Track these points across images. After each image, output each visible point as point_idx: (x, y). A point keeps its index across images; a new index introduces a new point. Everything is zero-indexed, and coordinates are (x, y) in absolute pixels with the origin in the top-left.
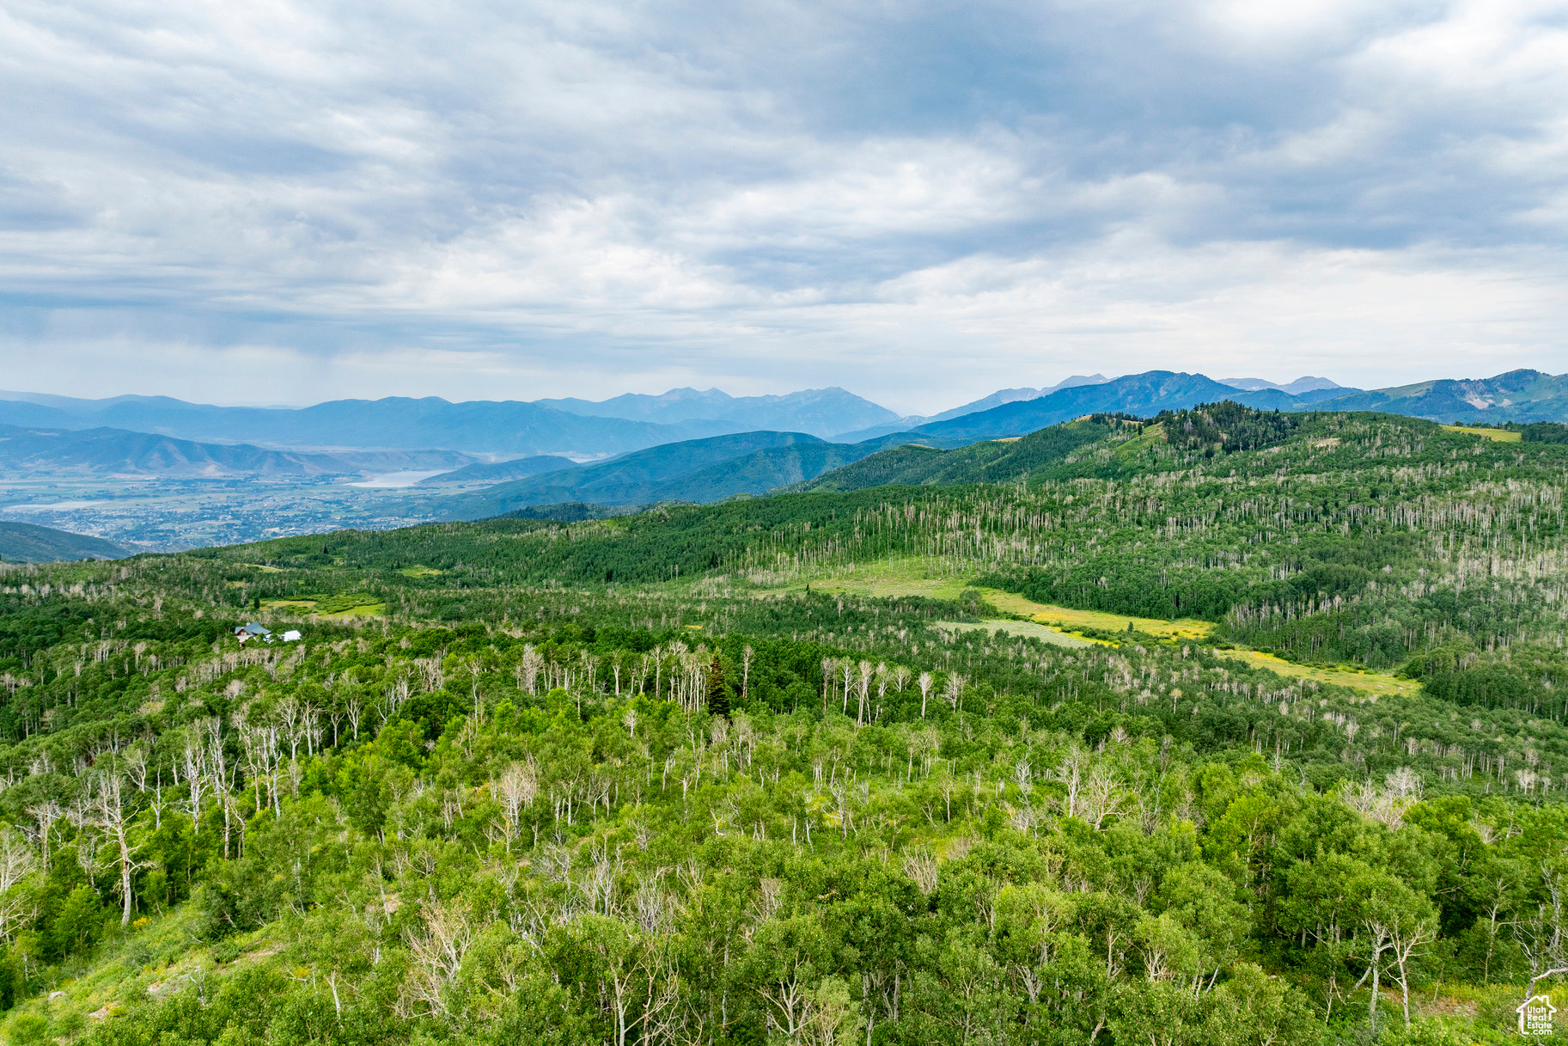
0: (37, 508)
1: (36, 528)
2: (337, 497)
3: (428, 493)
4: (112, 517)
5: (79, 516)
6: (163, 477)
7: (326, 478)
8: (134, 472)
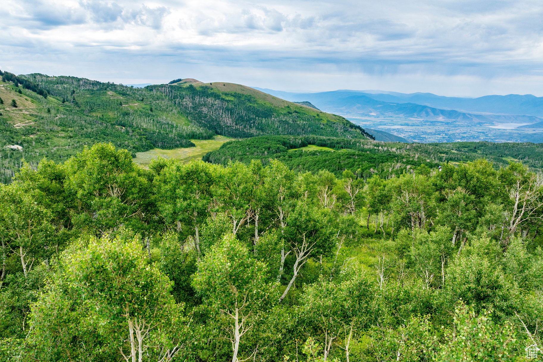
0: (387, 127)
1: (386, 133)
2: (483, 131)
3: (519, 132)
4: (407, 132)
5: (398, 131)
6: (425, 120)
7: (480, 124)
8: (416, 118)
